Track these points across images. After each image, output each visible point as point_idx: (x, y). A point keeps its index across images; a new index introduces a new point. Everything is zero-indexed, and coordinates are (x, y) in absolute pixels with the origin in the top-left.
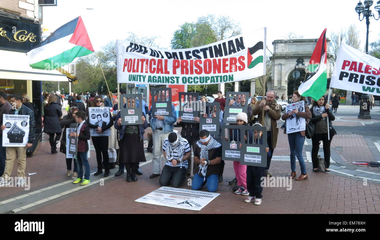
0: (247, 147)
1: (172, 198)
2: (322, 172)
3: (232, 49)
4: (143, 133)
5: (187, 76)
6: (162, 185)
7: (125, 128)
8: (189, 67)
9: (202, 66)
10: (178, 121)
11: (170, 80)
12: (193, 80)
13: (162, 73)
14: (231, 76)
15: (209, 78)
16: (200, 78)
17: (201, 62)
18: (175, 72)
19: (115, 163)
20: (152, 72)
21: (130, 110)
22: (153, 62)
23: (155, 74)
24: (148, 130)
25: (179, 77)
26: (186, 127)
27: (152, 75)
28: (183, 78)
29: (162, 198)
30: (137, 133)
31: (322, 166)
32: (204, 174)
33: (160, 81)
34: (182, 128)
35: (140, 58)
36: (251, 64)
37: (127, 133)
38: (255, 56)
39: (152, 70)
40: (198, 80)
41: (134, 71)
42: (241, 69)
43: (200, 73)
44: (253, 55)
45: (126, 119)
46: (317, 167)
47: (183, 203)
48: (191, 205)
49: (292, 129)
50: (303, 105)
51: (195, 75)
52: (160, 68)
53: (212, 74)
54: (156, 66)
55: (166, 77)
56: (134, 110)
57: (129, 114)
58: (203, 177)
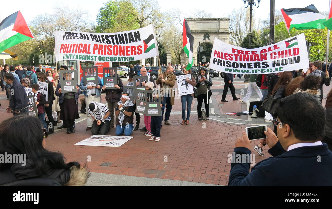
0: (149, 104)
1: (101, 141)
2: (204, 120)
3: (131, 39)
4: (78, 98)
5: (102, 56)
6: (93, 134)
7: (64, 95)
8: (103, 50)
9: (112, 49)
10: (103, 88)
11: (91, 58)
12: (106, 59)
13: (86, 53)
14: (132, 58)
15: (117, 58)
16: (111, 58)
17: (111, 47)
18: (94, 53)
19: (57, 121)
20: (79, 52)
21: (68, 82)
22: (81, 46)
23: (81, 54)
24: (82, 96)
25: (97, 56)
26: (109, 93)
27: (79, 54)
28: (99, 57)
29: (93, 142)
30: (73, 98)
31: (204, 116)
32: (121, 124)
33: (83, 58)
34: (106, 94)
35: (73, 43)
36: (147, 50)
37: (66, 99)
38: (149, 45)
39: (80, 51)
40: (109, 59)
41: (67, 52)
42: (139, 53)
43: (111, 54)
44: (148, 45)
45: (64, 88)
46: (201, 117)
47: (108, 143)
48: (114, 144)
49: (184, 92)
50: (190, 77)
51: (107, 55)
52: (85, 49)
53: (118, 56)
54: (82, 49)
55: (88, 56)
56: (70, 82)
57: (67, 84)
58: (121, 125)
